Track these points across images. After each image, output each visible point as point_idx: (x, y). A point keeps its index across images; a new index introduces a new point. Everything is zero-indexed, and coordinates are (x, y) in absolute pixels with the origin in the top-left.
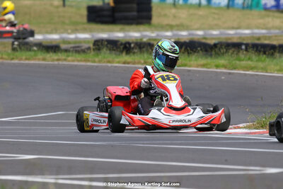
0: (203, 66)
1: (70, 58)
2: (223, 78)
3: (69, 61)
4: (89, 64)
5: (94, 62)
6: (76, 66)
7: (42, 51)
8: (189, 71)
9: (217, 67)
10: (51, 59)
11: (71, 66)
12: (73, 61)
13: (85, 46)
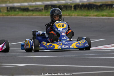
0: (96, 16)
1: (34, 14)
2: (106, 21)
3: (34, 16)
4: (43, 16)
5: (45, 15)
6: (37, 18)
7: (21, 11)
8: (90, 18)
9: (103, 16)
10: (26, 15)
11: (35, 18)
12: (36, 15)
13: (41, 8)
